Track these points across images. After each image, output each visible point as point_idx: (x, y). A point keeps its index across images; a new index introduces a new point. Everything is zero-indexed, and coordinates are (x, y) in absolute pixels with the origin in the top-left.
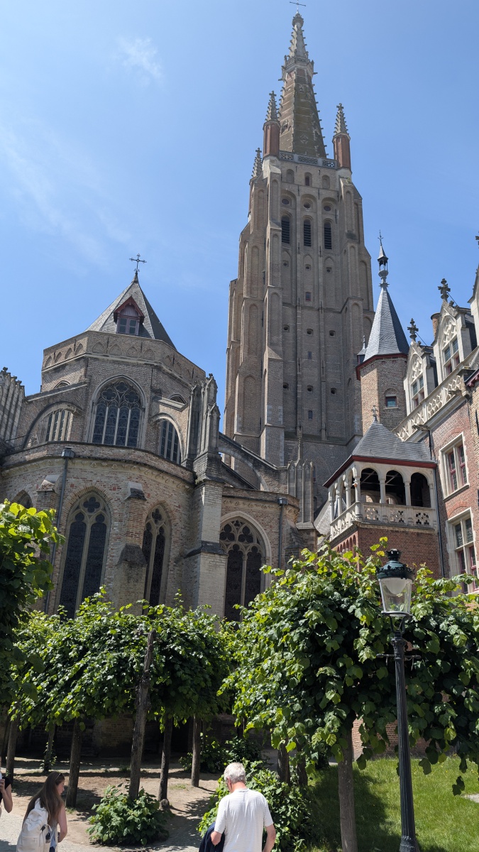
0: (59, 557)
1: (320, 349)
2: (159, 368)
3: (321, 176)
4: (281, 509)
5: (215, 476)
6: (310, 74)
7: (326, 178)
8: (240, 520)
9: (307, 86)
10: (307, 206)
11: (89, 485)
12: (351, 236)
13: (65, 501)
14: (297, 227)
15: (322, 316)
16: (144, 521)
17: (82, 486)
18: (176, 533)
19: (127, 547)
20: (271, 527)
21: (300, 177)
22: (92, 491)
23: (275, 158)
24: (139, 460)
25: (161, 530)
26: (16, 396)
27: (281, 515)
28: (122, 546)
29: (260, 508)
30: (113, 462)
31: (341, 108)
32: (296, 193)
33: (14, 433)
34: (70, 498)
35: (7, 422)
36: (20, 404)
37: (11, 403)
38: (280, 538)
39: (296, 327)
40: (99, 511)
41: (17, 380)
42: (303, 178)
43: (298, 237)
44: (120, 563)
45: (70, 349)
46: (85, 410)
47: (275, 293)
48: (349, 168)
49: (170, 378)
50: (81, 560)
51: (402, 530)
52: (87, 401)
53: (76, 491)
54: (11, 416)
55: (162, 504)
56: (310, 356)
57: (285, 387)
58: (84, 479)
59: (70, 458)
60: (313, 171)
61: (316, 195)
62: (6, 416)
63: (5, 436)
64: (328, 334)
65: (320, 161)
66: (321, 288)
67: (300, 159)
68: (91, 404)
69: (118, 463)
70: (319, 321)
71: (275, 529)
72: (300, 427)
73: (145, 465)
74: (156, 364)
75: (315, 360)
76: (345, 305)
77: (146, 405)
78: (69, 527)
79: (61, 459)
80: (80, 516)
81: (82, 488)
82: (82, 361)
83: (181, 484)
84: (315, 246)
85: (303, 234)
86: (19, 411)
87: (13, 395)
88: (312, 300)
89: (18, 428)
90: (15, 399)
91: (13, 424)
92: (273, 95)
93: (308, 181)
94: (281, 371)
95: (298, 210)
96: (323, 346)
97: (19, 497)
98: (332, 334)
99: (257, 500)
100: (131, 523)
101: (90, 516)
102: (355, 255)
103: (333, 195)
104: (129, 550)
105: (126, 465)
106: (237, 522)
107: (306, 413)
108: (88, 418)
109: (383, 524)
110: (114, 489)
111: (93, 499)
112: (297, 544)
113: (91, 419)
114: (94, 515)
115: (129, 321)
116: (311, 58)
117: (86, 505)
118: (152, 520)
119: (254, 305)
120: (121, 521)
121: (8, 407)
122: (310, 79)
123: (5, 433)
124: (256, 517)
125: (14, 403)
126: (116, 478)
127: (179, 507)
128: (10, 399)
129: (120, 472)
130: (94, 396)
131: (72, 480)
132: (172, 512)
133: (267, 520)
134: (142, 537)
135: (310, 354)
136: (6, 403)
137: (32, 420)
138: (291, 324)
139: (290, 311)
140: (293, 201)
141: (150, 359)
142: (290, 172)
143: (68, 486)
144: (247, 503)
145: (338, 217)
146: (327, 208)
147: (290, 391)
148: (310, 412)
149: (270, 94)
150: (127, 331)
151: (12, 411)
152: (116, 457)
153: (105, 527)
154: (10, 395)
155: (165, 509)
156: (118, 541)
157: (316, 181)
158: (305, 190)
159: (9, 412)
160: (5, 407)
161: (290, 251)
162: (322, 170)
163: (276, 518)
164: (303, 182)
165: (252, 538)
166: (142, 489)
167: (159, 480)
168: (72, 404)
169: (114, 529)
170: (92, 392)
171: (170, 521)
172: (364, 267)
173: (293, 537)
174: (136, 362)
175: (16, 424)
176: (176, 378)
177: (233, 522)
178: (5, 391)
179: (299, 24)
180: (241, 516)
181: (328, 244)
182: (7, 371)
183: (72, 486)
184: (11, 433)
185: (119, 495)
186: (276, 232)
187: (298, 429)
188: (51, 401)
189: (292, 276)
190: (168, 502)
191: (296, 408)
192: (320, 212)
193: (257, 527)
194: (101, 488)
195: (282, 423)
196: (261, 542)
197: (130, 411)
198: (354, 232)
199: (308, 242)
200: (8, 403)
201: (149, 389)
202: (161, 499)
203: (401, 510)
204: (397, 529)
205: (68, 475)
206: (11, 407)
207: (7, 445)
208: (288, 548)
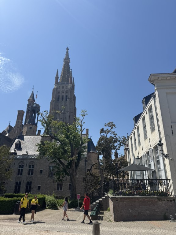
6: (69, 63)
15: (63, 115)
21: (61, 87)
32: (60, 91)
43: (61, 100)
61: (64, 90)
64: (64, 118)
65: (66, 83)
66: (64, 109)
84: (64, 101)
146: (66, 93)
157: (65, 87)
161: (59, 103)
179: (68, 50)
189: (59, 108)
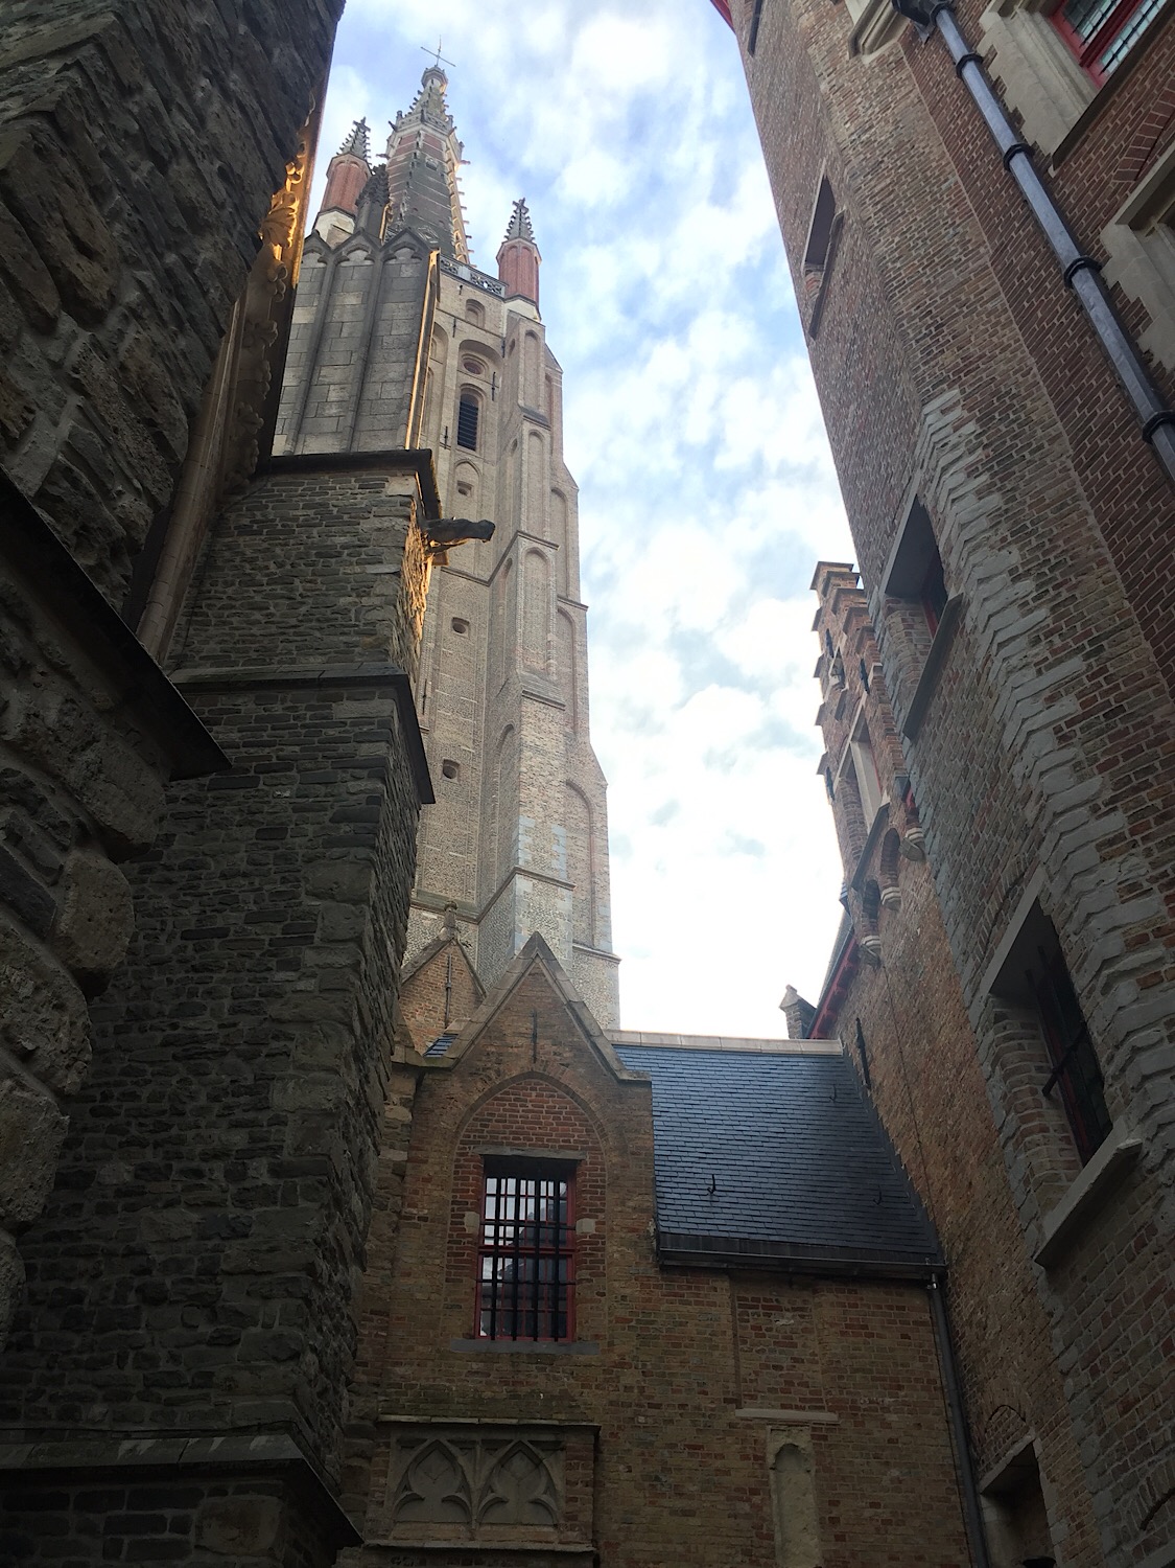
3: (465, 297)
7: (474, 306)
12: (531, 416)
31: (521, 205)
48: (535, 304)
60: (446, 283)
61: (448, 328)
64: (447, 626)
65: (464, 270)
76: (504, 556)
98: (459, 625)
102: (541, 453)
103: (489, 341)
145: (499, 390)
146: (471, 366)
157: (451, 303)
162: (468, 287)
172: (560, 506)
181: (467, 437)
192: (452, 367)
198: (542, 411)
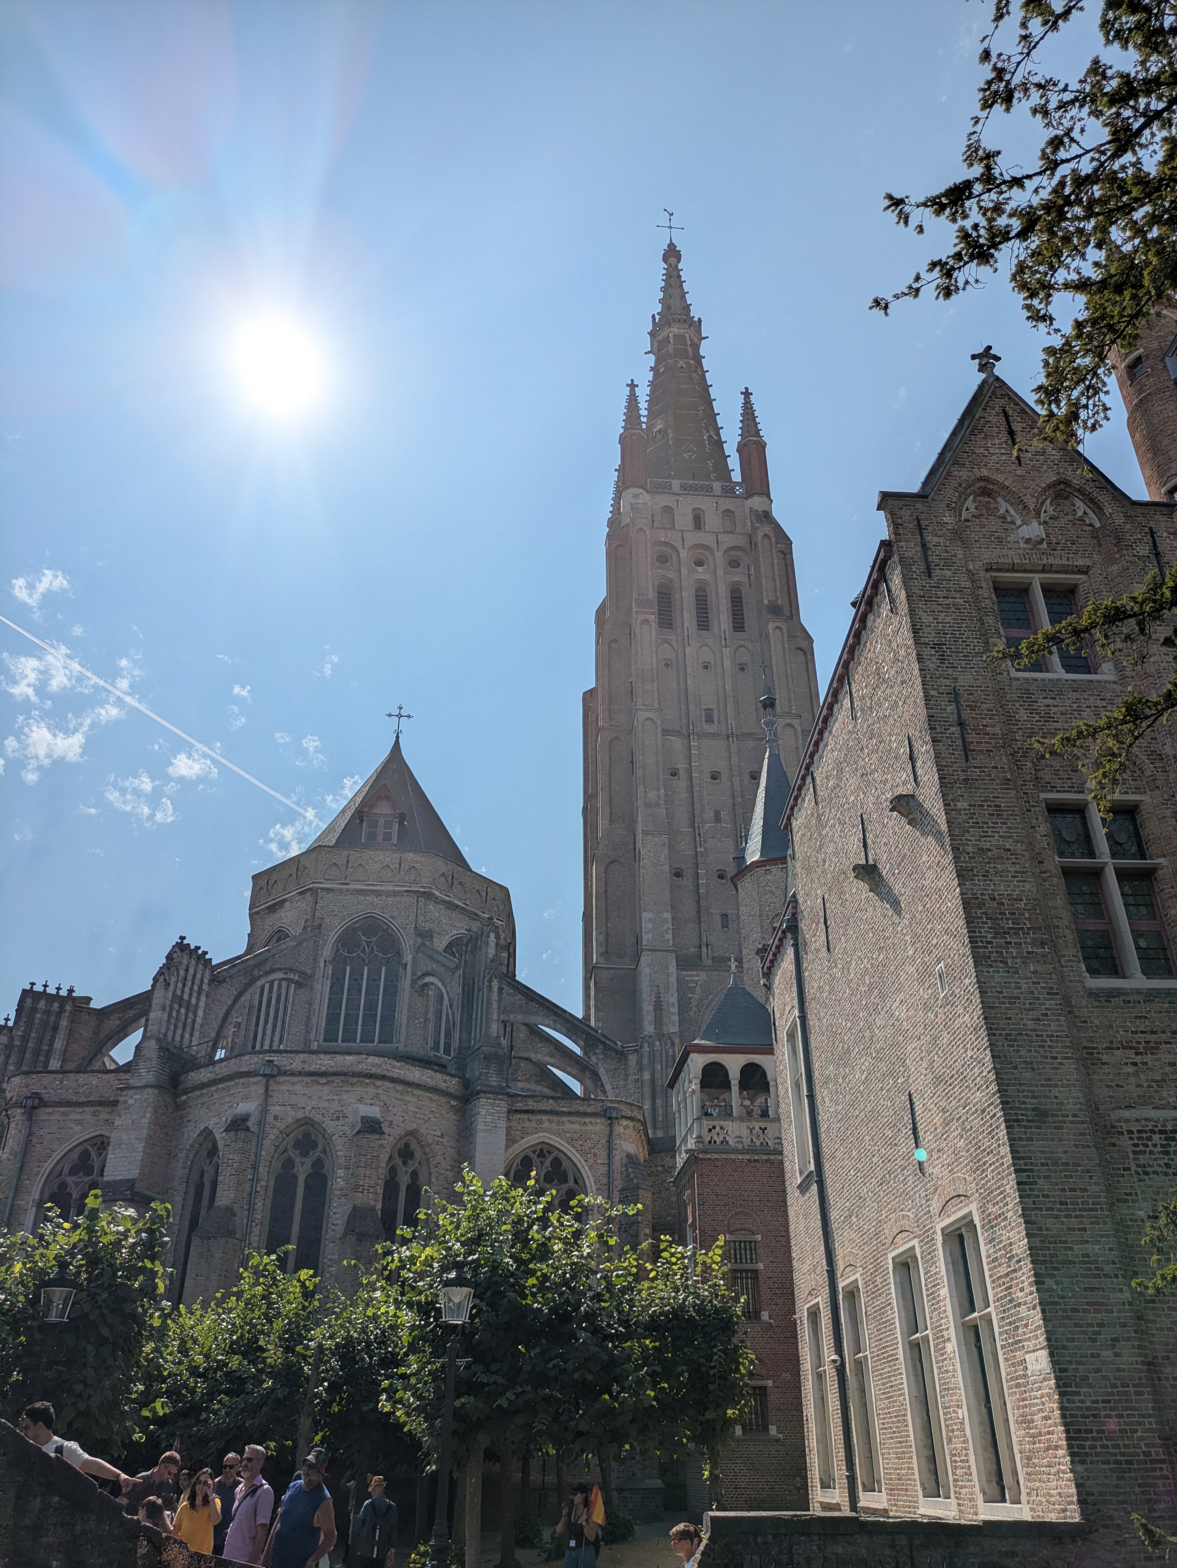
0: (256, 1231)
1: (734, 805)
2: (428, 896)
3: (721, 510)
4: (611, 1125)
5: (494, 1084)
6: (696, 340)
7: (728, 514)
8: (545, 1147)
9: (692, 362)
10: (699, 563)
11: (300, 1115)
12: (775, 610)
13: (265, 1142)
14: (686, 599)
15: (734, 748)
16: (383, 1165)
17: (291, 1116)
18: (437, 1178)
19: (355, 1209)
20: (595, 1155)
21: (684, 518)
22: (306, 1123)
23: (641, 490)
24: (374, 1070)
25: (414, 1175)
26: (198, 976)
27: (610, 1135)
28: (347, 1209)
29: (576, 1127)
30: (335, 1078)
31: (747, 394)
32: (679, 545)
33: (197, 1034)
34: (272, 1137)
35: (186, 1019)
36: (205, 987)
37: (191, 989)
38: (609, 1174)
39: (690, 771)
40: (318, 1153)
41: (200, 952)
42: (690, 517)
43: (688, 617)
44: (345, 1235)
45: (291, 875)
46: (312, 975)
47: (649, 719)
48: (767, 493)
49: (448, 908)
50: (290, 1233)
51: (765, 1157)
52: (315, 961)
53: (281, 1125)
54: (192, 1009)
55: (412, 1133)
56: (718, 818)
57: (678, 874)
58: (293, 1106)
59: (272, 1076)
60: (707, 504)
61: (713, 545)
62: (183, 1011)
63: (181, 1042)
64: (747, 778)
65: (717, 486)
66: (730, 700)
67: (684, 487)
68: (322, 964)
69: (343, 1078)
70: (730, 757)
71: (602, 1159)
72: (707, 945)
73: (383, 1077)
74: (422, 890)
75: (727, 825)
77: (408, 958)
78: (272, 1183)
79: (260, 1078)
80: (289, 1164)
81: (290, 1120)
82: (308, 895)
83: (444, 1100)
84: (716, 629)
85: (694, 612)
86: (203, 998)
87: (194, 976)
88: (716, 721)
89: (202, 1025)
90: (197, 982)
91: (194, 1021)
92: (632, 386)
93: (698, 522)
94: (666, 851)
95: (684, 571)
96: (739, 800)
97: (202, 1138)
98: (753, 776)
99: (570, 1114)
100: (361, 1171)
101: (302, 1164)
102: (784, 641)
103: (742, 542)
104: (357, 1214)
105: (355, 1080)
106: (541, 1150)
107: (717, 918)
108: (318, 987)
109: (735, 1151)
110: (338, 1119)
111: (307, 1135)
112: (635, 1181)
113: (323, 988)
114: (309, 1161)
115: (381, 821)
116: (695, 313)
117: (296, 1145)
118: (398, 1161)
119: (616, 738)
120: (347, 1168)
121: (186, 997)
122: (697, 347)
123: (182, 1037)
124: (570, 1141)
125: (196, 988)
126: (340, 1101)
127: (442, 1136)
128: (189, 984)
129: (347, 1092)
130: (327, 952)
131: (275, 1110)
132: (429, 1145)
133: (589, 1144)
134: (380, 1191)
135: (717, 814)
136: (183, 992)
137: (225, 1008)
138: (682, 766)
139: (678, 744)
140: (674, 557)
141: (414, 882)
142: (668, 510)
143: (270, 1118)
144: (554, 1118)
145: (752, 578)
146: (734, 564)
147: (687, 882)
148: (724, 916)
149: (628, 385)
150: (380, 839)
151: (193, 1001)
152: (339, 1069)
153: (325, 1178)
154: (190, 978)
155: (419, 1142)
156: (343, 1200)
157: (712, 521)
158: (694, 538)
159: (189, 1002)
160: (182, 997)
161: (674, 643)
162: (721, 500)
163: (603, 1141)
164: (691, 526)
165: (566, 1176)
166: (378, 1116)
167: (409, 1098)
168: (291, 970)
169: (339, 1180)
170: (325, 944)
171: (427, 1160)
172: (802, 658)
173: (630, 1170)
174: (391, 889)
175: (199, 1020)
176: (458, 906)
177: (534, 1152)
178: (182, 973)
179: (673, 260)
180: (547, 1141)
181: (738, 625)
182: (185, 942)
183: (276, 1118)
184: (191, 1035)
185: (345, 1128)
186: (646, 616)
187: (704, 950)
188: (256, 973)
189: (679, 684)
190: (422, 1130)
191: (698, 912)
192: (720, 573)
193: (573, 1158)
194: (318, 1118)
195: (671, 943)
196: (580, 1182)
197: (384, 969)
198: (779, 602)
199: (703, 623)
200: (187, 990)
201: (412, 932)
202: (412, 1127)
203: (763, 1125)
204: (756, 1157)
205: (270, 1101)
206: (191, 995)
207: (184, 1056)
208: (622, 1190)
